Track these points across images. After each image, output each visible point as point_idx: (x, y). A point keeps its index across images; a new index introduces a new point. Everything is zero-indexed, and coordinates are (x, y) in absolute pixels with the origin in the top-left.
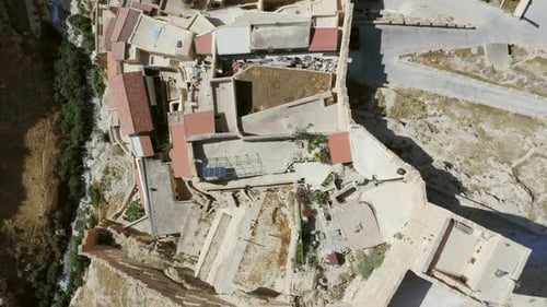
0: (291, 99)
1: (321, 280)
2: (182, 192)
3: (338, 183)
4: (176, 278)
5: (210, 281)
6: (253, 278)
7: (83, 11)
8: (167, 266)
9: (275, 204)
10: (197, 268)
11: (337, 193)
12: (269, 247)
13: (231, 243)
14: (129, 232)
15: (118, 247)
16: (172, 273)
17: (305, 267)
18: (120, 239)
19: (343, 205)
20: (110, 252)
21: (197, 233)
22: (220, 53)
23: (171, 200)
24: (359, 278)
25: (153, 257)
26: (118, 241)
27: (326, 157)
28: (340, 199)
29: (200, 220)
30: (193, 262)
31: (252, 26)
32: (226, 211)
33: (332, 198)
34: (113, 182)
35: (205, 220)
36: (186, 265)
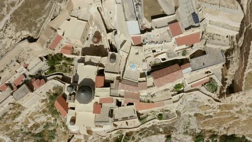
2: (202, 53)
4: (243, 38)
6: (234, 3)
8: (238, 46)
10: (236, 33)
15: (233, 81)
16: (241, 42)
18: (229, 82)
20: (237, 82)
21: (219, 40)
22: (140, 33)
25: (236, 55)
26: (231, 83)
29: (213, 39)
30: (232, 37)
31: (126, 21)
32: (208, 23)
34: (191, 127)
35: (213, 37)
36: (235, 39)
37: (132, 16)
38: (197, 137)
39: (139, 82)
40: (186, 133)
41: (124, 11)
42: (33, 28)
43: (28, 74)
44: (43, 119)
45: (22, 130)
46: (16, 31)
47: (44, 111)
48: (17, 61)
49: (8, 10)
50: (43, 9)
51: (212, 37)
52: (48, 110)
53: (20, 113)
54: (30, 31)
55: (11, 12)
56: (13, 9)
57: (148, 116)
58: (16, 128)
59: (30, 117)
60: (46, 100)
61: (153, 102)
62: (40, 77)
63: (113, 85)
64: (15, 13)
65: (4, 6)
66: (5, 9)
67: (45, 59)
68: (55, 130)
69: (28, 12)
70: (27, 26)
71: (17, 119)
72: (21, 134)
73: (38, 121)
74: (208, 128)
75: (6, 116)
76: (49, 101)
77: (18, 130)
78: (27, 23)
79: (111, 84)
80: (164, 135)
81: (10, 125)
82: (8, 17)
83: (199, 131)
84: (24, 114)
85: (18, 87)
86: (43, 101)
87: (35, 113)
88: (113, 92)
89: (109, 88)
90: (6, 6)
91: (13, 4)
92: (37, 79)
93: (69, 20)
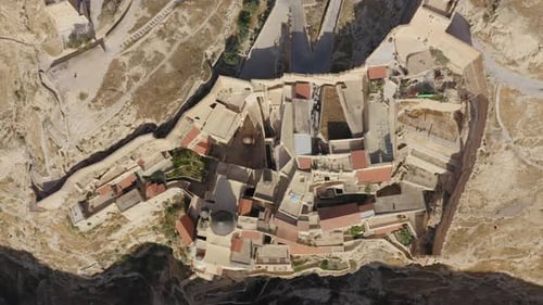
0: (341, 109)
1: (451, 85)
3: (397, 74)
6: (452, 131)
9: (406, 117)
11: (402, 76)
12: (432, 121)
17: (445, 95)
19: (409, 70)
21: (423, 176)
22: (310, 151)
27: (380, 82)
28: (406, 73)
29: (414, 174)
31: (295, 132)
33: (405, 78)
37: (303, 128)
39: (300, 219)
40: (362, 293)
41: (294, 116)
42: (163, 116)
43: (142, 174)
44: (152, 239)
45: (117, 251)
46: (138, 118)
47: (154, 228)
48: (132, 158)
49: (128, 88)
50: (178, 89)
51: (413, 170)
52: (160, 226)
53: (119, 227)
54: (158, 120)
55: (133, 90)
56: (136, 85)
57: (307, 260)
58: (110, 247)
59: (133, 235)
60: (161, 212)
61: (315, 246)
62: (158, 180)
63: (262, 215)
64: (139, 92)
65: (124, 79)
66: (124, 84)
67: (168, 154)
69: (157, 91)
70: (154, 112)
71: (114, 236)
74: (399, 291)
75: (99, 229)
76: (164, 214)
77: (111, 252)
78: (155, 108)
79: (261, 213)
80: (328, 291)
81: (102, 242)
82: (128, 97)
83: (382, 293)
84: (125, 228)
85: (126, 191)
86: (155, 213)
87: (142, 230)
88: (262, 225)
89: (256, 219)
90: (127, 79)
91: (136, 78)
92: (153, 182)
93: (213, 106)
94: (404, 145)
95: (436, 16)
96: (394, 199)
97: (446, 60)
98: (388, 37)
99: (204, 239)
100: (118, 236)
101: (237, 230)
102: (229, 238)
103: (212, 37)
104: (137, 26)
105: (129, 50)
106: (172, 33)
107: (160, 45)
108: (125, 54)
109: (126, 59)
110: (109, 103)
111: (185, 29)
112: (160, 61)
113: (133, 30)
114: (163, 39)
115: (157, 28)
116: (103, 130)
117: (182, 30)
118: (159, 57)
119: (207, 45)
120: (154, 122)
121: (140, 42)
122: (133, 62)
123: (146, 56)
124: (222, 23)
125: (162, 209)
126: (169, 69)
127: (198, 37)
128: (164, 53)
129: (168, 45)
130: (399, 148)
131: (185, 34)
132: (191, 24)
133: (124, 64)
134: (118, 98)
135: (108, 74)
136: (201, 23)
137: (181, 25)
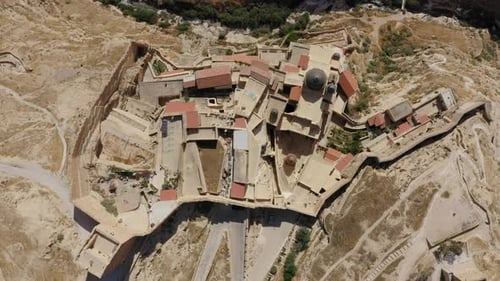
0: (204, 170)
1: (103, 180)
2: (162, 101)
3: (151, 193)
4: (112, 98)
5: (110, 117)
6: (108, 142)
7: (312, 24)
8: (120, 93)
9: (147, 158)
10: (117, 110)
11: (146, 192)
12: (123, 152)
13: (128, 130)
14: (145, 66)
15: (136, 60)
16: (116, 95)
17: (110, 172)
18: (141, 61)
19: (139, 195)
20: (133, 57)
21: (138, 109)
22: (235, 132)
23: (160, 95)
24: (102, 199)
25: (126, 84)
26: (139, 60)
27: (166, 187)
28: (142, 193)
29: (146, 112)
30: (122, 108)
31: (247, 151)
33: (144, 189)
36: (120, 103)
37: (239, 154)
38: (186, 29)
39: (248, 77)
40: (199, 37)
41: (247, 166)
42: (370, 179)
43: (389, 134)
44: (380, 86)
45: (411, 75)
46: (394, 178)
47: (378, 93)
48: (399, 144)
49: (403, 207)
50: (355, 205)
51: (146, 116)
52: (372, 94)
53: (410, 93)
54: (375, 174)
55: (398, 203)
56: (396, 207)
58: (418, 77)
59: (397, 87)
60: (372, 105)
61: (236, 62)
62: (375, 129)
63: (280, 87)
64: (393, 201)
65: (408, 213)
66: (407, 208)
68: (368, 71)
69: (376, 202)
70: (378, 182)
71: (415, 86)
72: (414, 70)
73: (388, 84)
74: (170, 37)
76: (369, 104)
77: (416, 74)
78: (378, 186)
79: (282, 88)
80: (227, 41)
81: (425, 81)
82: (403, 196)
83: (183, 36)
84: (404, 92)
85: (404, 120)
86: (377, 105)
87: (389, 92)
88: (281, 78)
89: (286, 82)
90: (405, 213)
91: (396, 214)
92: (379, 127)
93: (323, 191)
94: (151, 135)
95: (108, 235)
96: (165, 93)
97: (104, 204)
98: (154, 228)
99: (332, 69)
100: (411, 86)
101: (304, 73)
102: (311, 66)
103: (322, 257)
104: (396, 264)
105: (403, 240)
106: (361, 260)
107: (373, 247)
108: (407, 236)
109: (406, 231)
110: (421, 189)
111: (348, 265)
112: (374, 231)
113: (399, 260)
114: (370, 253)
115: (377, 263)
116: (426, 165)
117: (352, 264)
118: (374, 236)
119: (326, 250)
120: (378, 174)
121: (393, 248)
122: (399, 228)
123: (386, 236)
124: (312, 272)
125: (371, 109)
126: (364, 224)
127: (336, 257)
128: (369, 240)
129: (365, 248)
130: (156, 134)
131: (348, 260)
132: (343, 270)
133: (408, 226)
134: (413, 194)
135: (423, 216)
136: (333, 271)
137: (352, 268)
